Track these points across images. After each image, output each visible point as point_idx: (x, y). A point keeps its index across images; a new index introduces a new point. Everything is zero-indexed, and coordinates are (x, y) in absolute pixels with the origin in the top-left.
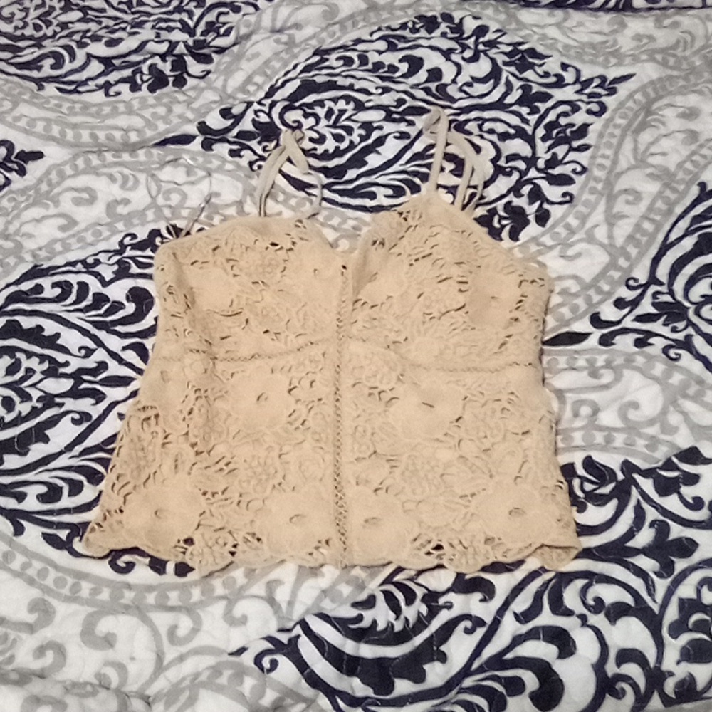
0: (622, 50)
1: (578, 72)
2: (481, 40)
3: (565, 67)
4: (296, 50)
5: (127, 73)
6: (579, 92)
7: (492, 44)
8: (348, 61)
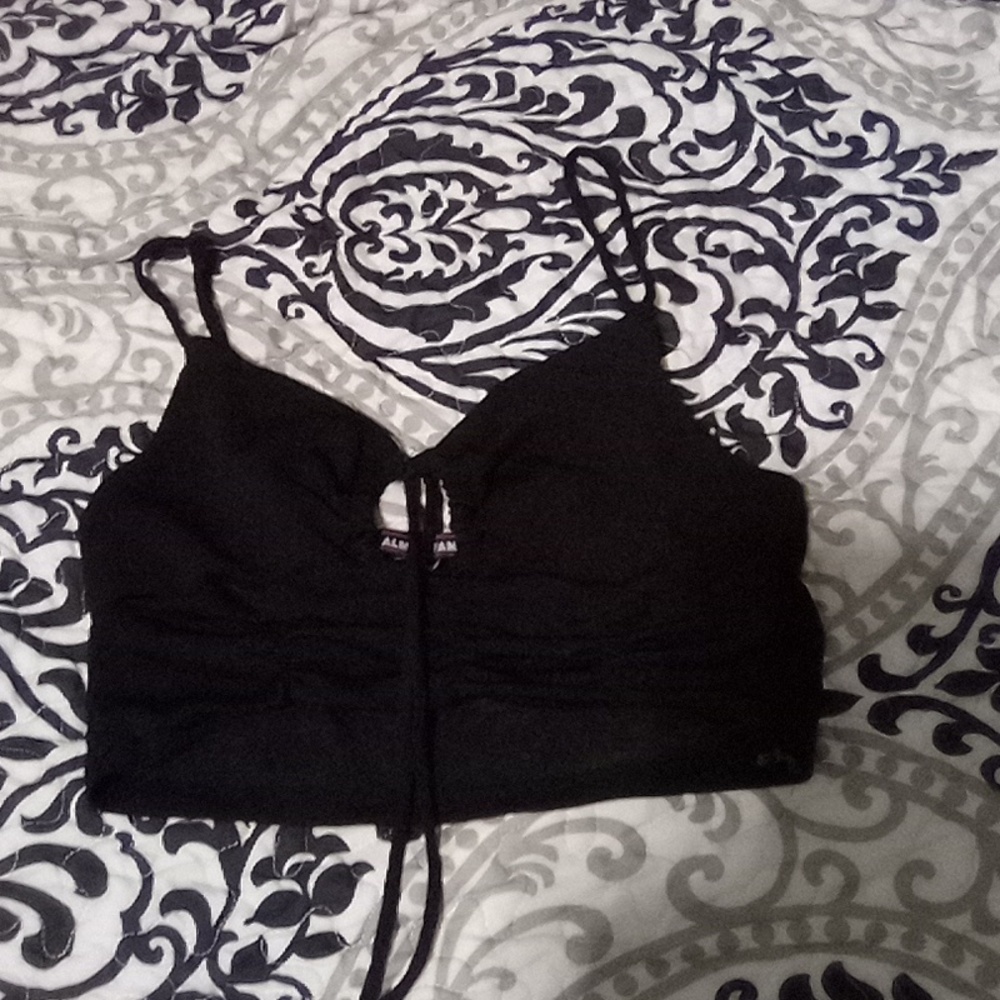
0: (980, 91)
1: (894, 131)
2: (724, 50)
3: (870, 119)
4: (389, 57)
5: (96, 87)
6: (890, 178)
7: (742, 60)
8: (478, 86)
